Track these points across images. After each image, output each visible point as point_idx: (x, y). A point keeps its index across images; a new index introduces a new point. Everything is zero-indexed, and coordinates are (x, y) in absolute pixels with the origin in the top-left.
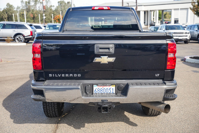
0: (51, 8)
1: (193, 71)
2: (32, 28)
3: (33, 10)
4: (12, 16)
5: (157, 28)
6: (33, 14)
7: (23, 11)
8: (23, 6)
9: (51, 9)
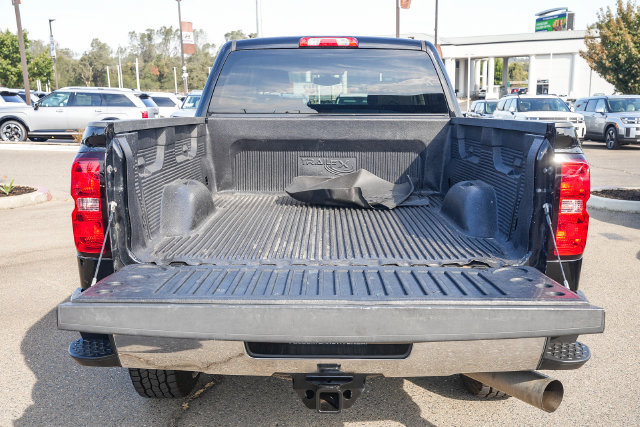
0: (207, 51)
1: (606, 235)
2: (147, 105)
3: (159, 58)
4: (105, 72)
5: (493, 107)
6: (158, 66)
7: (132, 57)
8: (134, 46)
9: (206, 54)
